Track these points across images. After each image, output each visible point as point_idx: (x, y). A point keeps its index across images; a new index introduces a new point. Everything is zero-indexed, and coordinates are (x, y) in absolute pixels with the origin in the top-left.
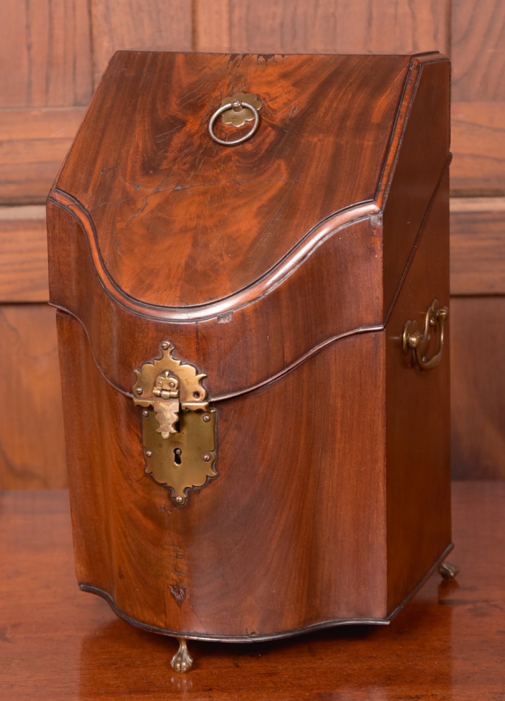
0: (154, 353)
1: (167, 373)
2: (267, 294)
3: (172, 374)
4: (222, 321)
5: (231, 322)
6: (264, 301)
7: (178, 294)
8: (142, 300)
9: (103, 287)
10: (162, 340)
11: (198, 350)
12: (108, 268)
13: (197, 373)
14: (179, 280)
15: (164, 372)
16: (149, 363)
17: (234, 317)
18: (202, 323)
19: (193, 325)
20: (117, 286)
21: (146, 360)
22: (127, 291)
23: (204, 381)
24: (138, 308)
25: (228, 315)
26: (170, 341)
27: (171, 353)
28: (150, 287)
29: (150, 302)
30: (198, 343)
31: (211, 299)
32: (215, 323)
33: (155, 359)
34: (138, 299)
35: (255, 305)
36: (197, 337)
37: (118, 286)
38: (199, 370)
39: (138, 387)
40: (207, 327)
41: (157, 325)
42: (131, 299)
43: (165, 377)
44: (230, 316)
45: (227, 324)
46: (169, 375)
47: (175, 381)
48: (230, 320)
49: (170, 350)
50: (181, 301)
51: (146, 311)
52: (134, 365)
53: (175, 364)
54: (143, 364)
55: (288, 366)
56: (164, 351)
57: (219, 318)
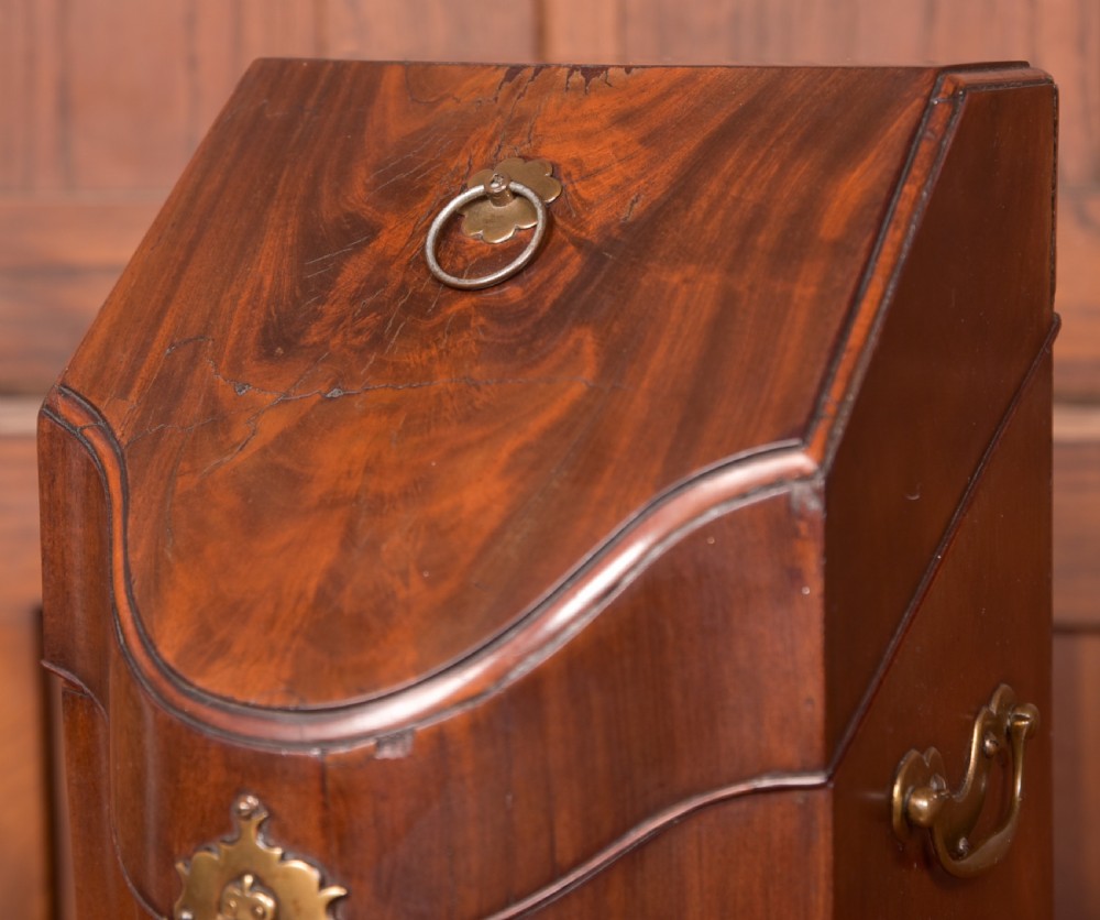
0: (219, 823)
1: (248, 880)
2: (506, 684)
3: (261, 883)
4: (387, 753)
5: (410, 756)
6: (498, 703)
7: (286, 673)
8: (199, 682)
9: (122, 641)
10: (240, 792)
11: (325, 825)
12: (136, 594)
13: (323, 885)
14: (294, 634)
15: (239, 878)
16: (209, 850)
17: (419, 742)
18: (337, 757)
19: (316, 759)
20: (148, 643)
21: (202, 841)
22: (168, 655)
23: (341, 907)
24: (189, 705)
25: (401, 736)
26: (257, 796)
27: (259, 827)
28: (223, 648)
29: (216, 690)
30: (325, 806)
31: (361, 691)
32: (368, 758)
33: (224, 842)
34: (190, 678)
35: (473, 713)
36: (323, 790)
37: (151, 641)
38: (329, 879)
39: (185, 907)
40: (346, 764)
41: (227, 751)
42: (175, 679)
43: (242, 889)
44: (409, 740)
45: (398, 761)
46: (253, 885)
47: (269, 903)
48: (409, 749)
49: (256, 819)
50: (290, 692)
51: (204, 712)
52: (176, 850)
53: (267, 857)
54: (195, 851)
55: (564, 873)
56: (243, 823)
57: (379, 745)
